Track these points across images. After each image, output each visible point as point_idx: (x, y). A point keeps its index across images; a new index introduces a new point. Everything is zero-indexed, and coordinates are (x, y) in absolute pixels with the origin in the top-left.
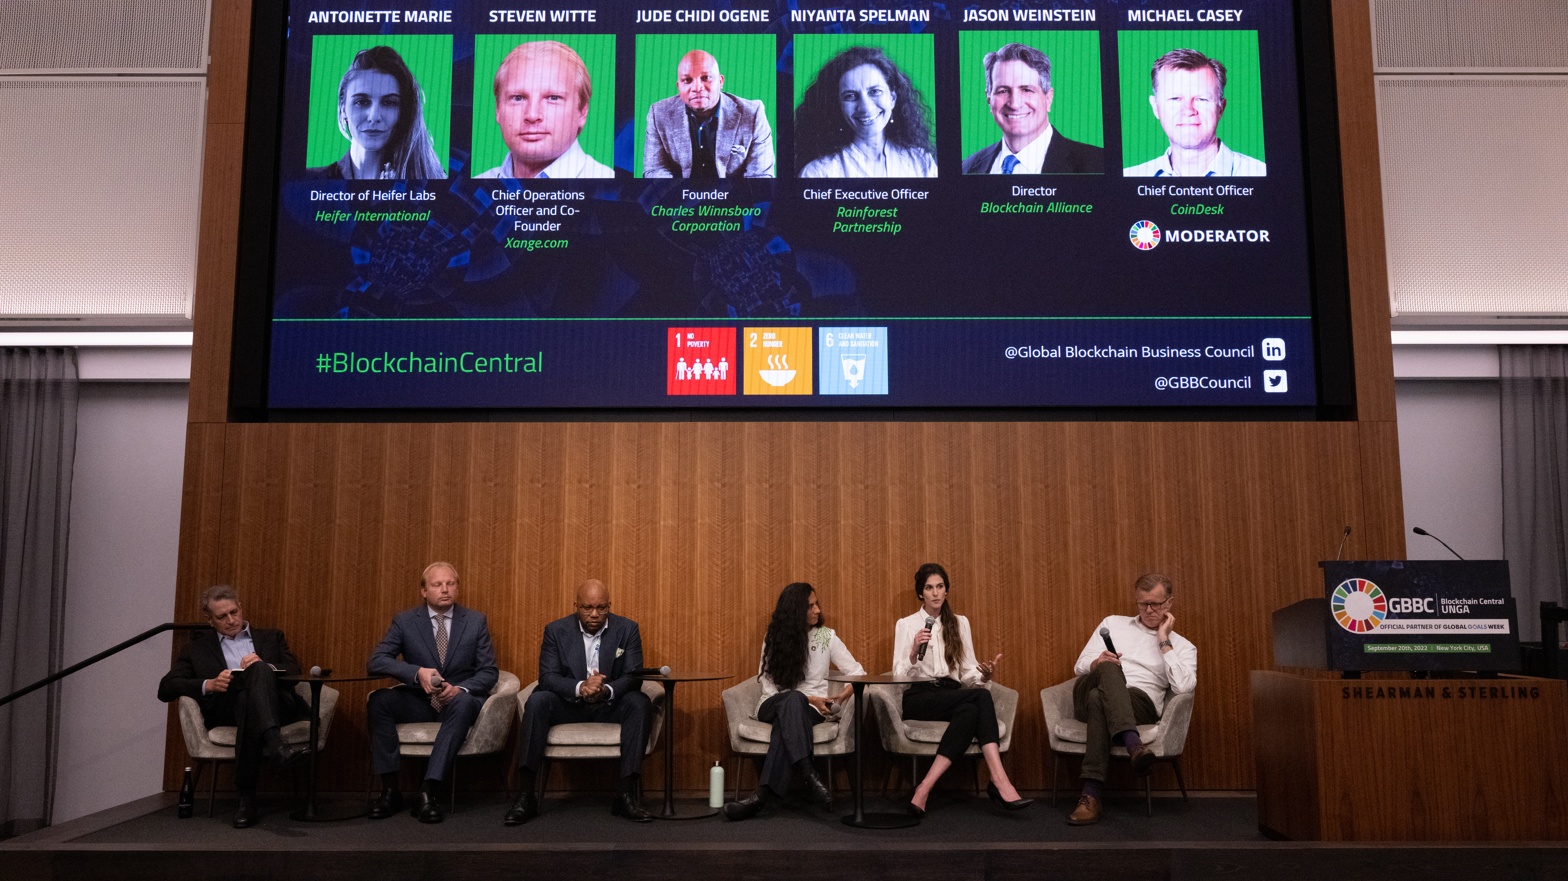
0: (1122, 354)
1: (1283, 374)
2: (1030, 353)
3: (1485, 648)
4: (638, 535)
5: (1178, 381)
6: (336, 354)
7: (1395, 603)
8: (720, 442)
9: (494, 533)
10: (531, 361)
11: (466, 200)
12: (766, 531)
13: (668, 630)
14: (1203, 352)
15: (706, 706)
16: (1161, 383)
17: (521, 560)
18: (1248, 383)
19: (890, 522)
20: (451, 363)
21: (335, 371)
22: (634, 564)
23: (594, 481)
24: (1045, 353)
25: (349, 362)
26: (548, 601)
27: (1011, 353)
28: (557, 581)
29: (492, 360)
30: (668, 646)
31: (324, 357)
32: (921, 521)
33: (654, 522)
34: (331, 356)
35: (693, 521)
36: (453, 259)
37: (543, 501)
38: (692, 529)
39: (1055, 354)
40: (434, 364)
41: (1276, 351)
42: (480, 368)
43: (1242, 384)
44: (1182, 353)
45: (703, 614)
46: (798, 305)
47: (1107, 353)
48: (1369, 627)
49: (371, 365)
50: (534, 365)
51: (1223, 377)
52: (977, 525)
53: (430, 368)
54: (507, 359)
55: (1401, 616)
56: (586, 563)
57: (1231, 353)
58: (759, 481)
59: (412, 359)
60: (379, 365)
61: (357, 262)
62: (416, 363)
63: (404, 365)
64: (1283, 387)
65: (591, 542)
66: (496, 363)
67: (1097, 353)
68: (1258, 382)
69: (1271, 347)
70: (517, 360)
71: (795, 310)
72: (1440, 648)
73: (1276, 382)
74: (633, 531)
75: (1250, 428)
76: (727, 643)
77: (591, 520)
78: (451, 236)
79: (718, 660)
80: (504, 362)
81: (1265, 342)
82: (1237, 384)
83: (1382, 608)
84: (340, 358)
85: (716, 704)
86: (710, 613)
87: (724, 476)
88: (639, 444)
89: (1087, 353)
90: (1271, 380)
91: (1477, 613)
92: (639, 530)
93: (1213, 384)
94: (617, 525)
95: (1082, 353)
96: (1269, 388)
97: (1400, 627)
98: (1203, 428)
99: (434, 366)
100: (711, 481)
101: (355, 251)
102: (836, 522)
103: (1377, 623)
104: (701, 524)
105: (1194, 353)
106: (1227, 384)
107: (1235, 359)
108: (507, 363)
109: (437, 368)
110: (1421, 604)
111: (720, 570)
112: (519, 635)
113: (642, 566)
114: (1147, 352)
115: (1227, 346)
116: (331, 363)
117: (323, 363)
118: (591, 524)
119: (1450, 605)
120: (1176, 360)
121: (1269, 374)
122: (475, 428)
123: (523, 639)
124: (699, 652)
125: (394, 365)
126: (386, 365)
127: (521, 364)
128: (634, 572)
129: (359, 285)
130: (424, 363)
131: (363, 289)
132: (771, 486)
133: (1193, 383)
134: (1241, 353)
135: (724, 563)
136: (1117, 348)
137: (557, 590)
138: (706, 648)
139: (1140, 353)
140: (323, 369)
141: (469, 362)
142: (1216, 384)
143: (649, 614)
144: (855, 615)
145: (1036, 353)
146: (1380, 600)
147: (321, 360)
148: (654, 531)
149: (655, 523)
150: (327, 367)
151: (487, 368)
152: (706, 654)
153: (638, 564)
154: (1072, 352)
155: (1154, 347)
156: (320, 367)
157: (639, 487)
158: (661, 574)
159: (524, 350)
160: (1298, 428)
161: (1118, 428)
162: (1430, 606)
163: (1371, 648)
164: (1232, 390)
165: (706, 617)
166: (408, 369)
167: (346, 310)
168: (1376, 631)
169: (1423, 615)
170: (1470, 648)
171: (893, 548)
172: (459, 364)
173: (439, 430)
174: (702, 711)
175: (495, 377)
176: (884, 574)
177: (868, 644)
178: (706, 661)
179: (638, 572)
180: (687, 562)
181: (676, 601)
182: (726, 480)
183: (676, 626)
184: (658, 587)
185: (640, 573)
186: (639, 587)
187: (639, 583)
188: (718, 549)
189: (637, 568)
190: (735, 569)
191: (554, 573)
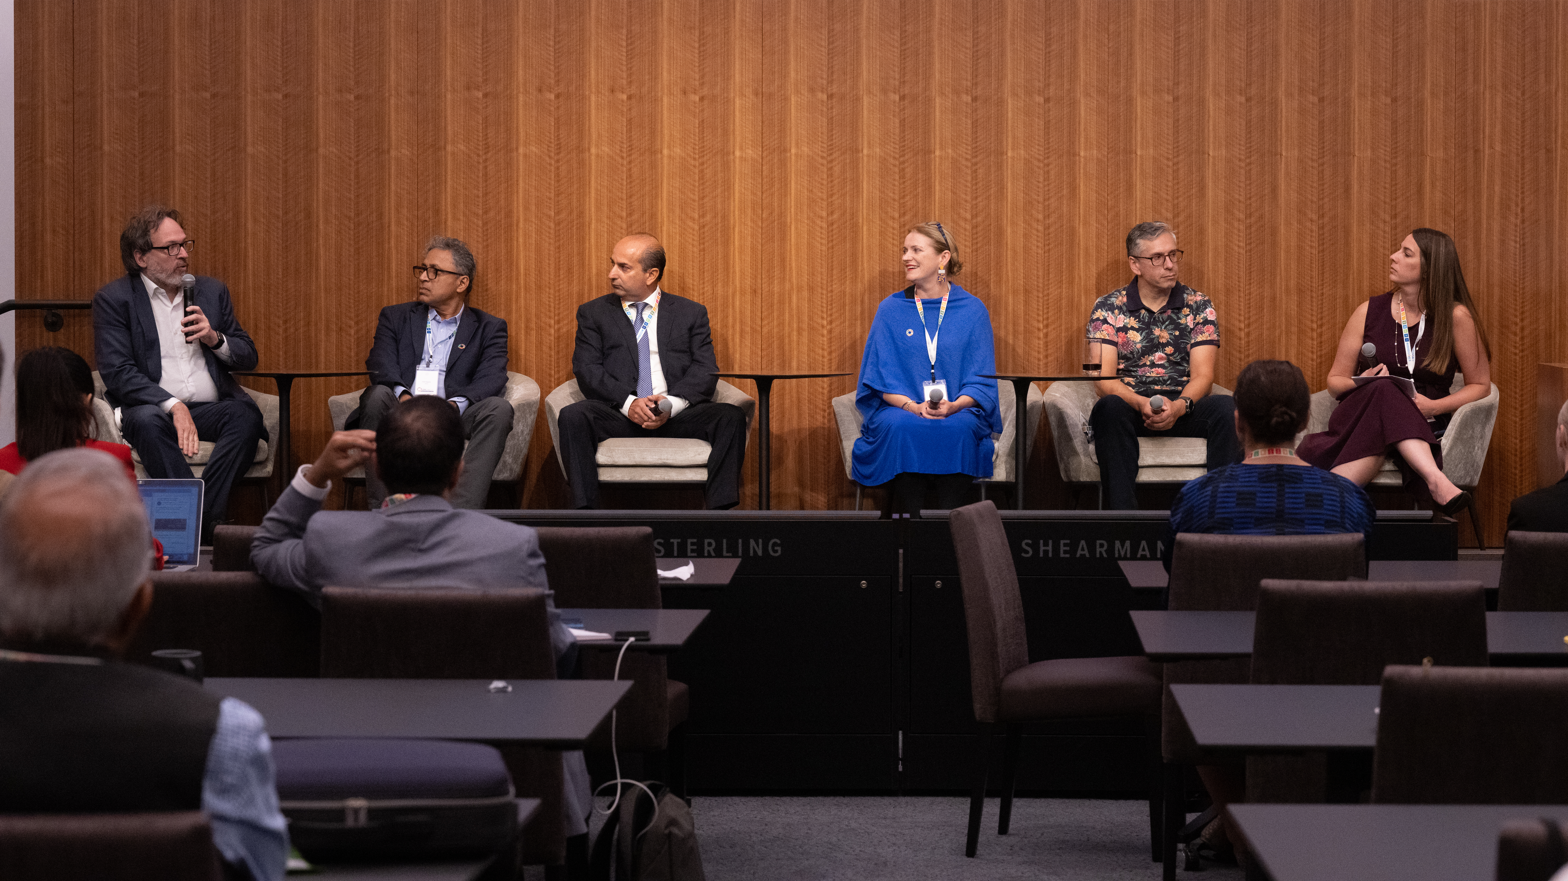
4: (702, 171)
8: (825, 31)
9: (486, 167)
12: (895, 166)
13: (748, 313)
15: (806, 424)
17: (526, 209)
19: (1082, 154)
22: (696, 216)
23: (634, 90)
26: (570, 271)
28: (582, 240)
30: (748, 337)
32: (1129, 151)
33: (725, 153)
35: (783, 150)
37: (557, 120)
38: (783, 163)
45: (800, 289)
52: (1214, 157)
56: (624, 214)
58: (884, 91)
65: (631, 182)
74: (694, 166)
76: (836, 332)
77: (631, 148)
79: (823, 357)
85: (820, 420)
86: (811, 289)
87: (830, 82)
88: (702, 33)
92: (702, 164)
94: (670, 157)
100: (812, 90)
102: (1000, 153)
104: (796, 155)
111: (825, 225)
112: (528, 320)
113: (708, 217)
118: (630, 155)
123: (533, 326)
124: (794, 345)
128: (696, 227)
132: (902, 98)
135: (832, 213)
138: (805, 340)
143: (720, 290)
144: (1027, 292)
148: (726, 166)
149: (728, 154)
152: (805, 349)
153: (703, 216)
157: (702, 99)
158: (737, 229)
165: (805, 294)
171: (1087, 192)
174: (799, 431)
176: (1072, 232)
177: (1046, 335)
178: (805, 358)
180: (776, 212)
181: (759, 271)
182: (835, 89)
183: (759, 308)
184: (732, 249)
185: (706, 229)
186: (704, 250)
187: (704, 244)
188: (822, 193)
189: (701, 221)
190: (848, 223)
191: (577, 229)
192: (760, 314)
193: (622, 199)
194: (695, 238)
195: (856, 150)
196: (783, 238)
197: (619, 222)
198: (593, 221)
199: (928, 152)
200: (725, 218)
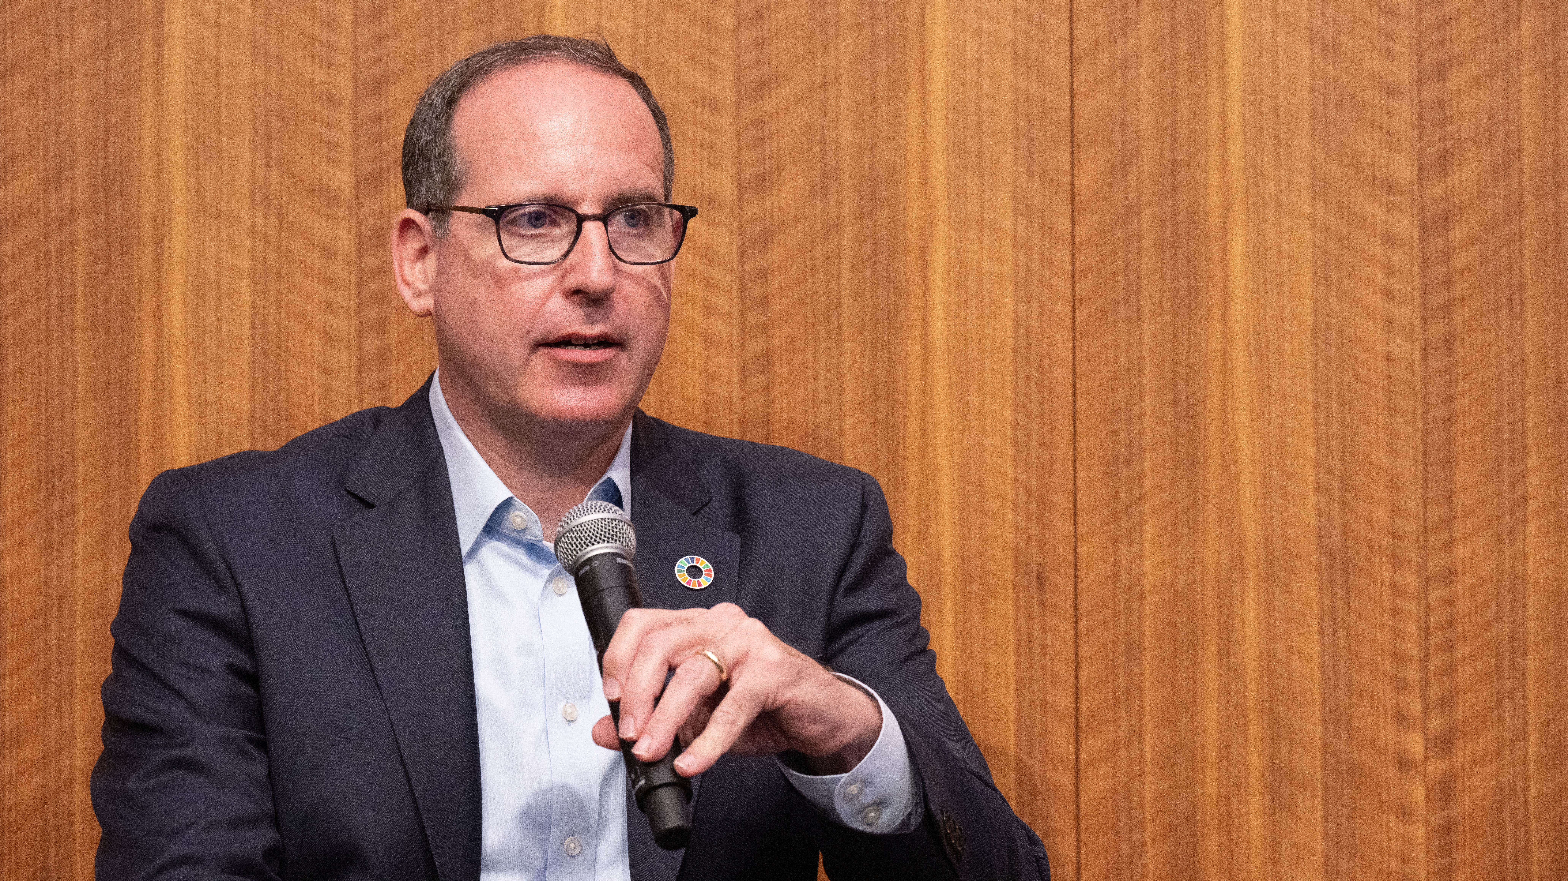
45: (1278, 566)
76: (1475, 792)
86: (1340, 565)
111: (1406, 226)
135: (1444, 161)
158: (939, 254)
165: (1309, 590)
180: (1147, 163)
181: (1063, 470)
183: (1064, 672)
184: (915, 361)
185: (776, 253)
186: (766, 363)
187: (765, 329)
188: (1390, 55)
189: (752, 210)
190: (1530, 215)
191: (94, 256)
192: (1064, 700)
193: (331, 100)
194: (721, 301)
197: (315, 223)
198: (179, 219)
200: (876, 192)
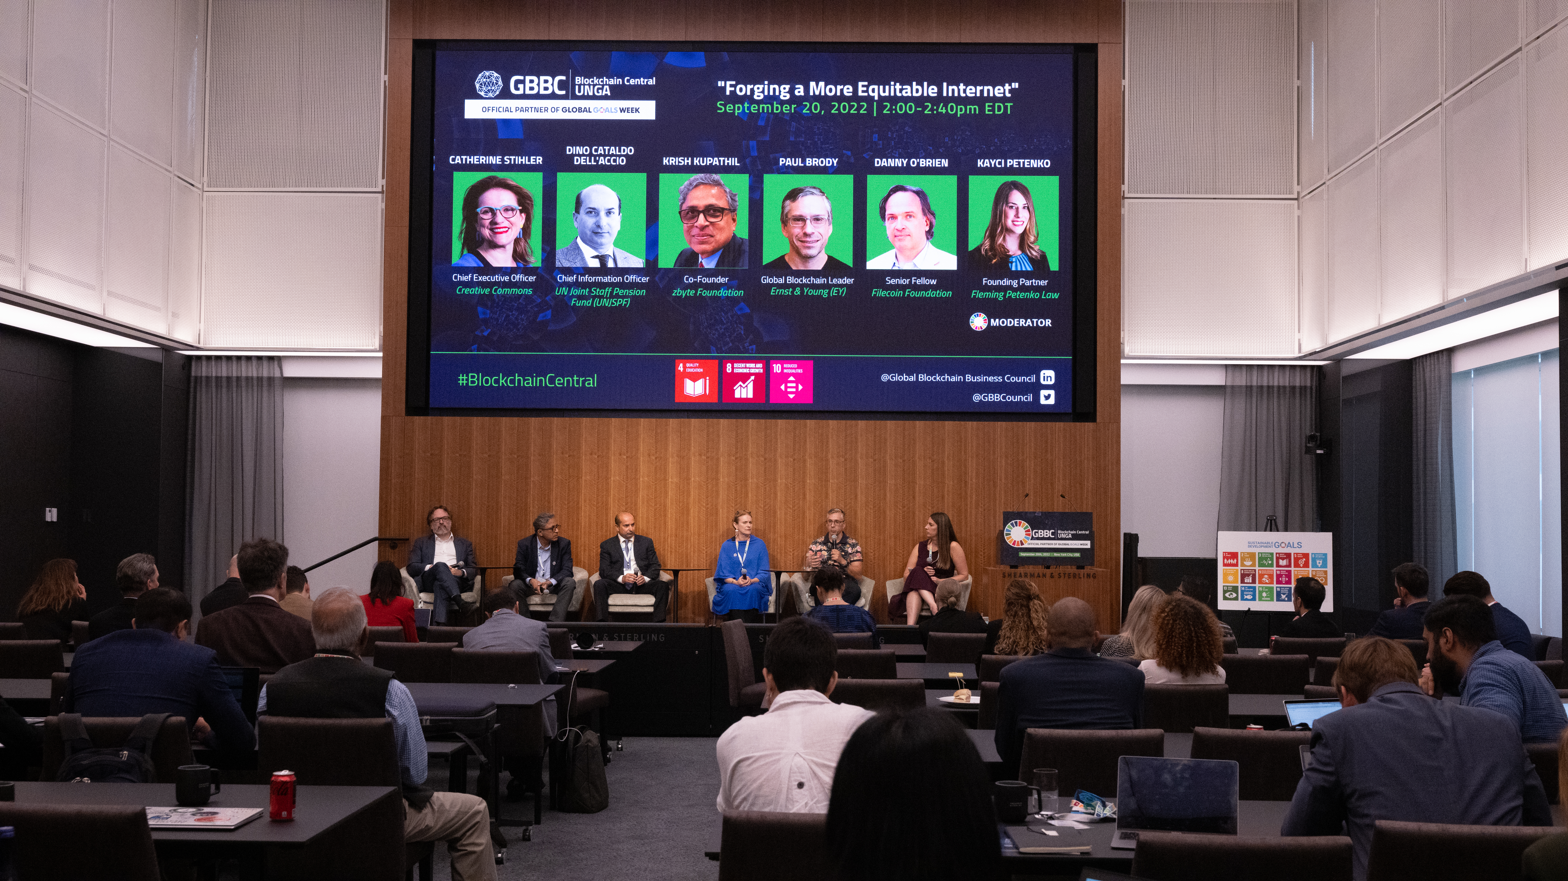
0: (954, 379)
1: (1052, 393)
2: (897, 378)
3: (1078, 555)
4: (656, 487)
5: (988, 396)
6: (470, 374)
7: (1035, 532)
8: (705, 431)
9: (569, 485)
10: (590, 380)
11: (548, 277)
12: (733, 486)
13: (674, 544)
14: (1003, 379)
15: (696, 589)
16: (977, 398)
17: (585, 502)
18: (1030, 398)
19: (808, 482)
20: (541, 381)
21: (470, 385)
22: (653, 505)
23: (629, 454)
24: (906, 378)
25: (478, 379)
26: (602, 526)
27: (885, 378)
29: (566, 379)
30: (673, 554)
31: (463, 376)
32: (827, 481)
33: (665, 480)
34: (467, 376)
35: (688, 479)
36: (541, 315)
37: (598, 466)
38: (688, 484)
39: (912, 379)
40: (530, 381)
41: (1049, 378)
42: (559, 384)
43: (1027, 398)
44: (990, 379)
45: (694, 535)
46: (754, 346)
47: (944, 379)
48: (1022, 544)
49: (492, 381)
50: (592, 382)
51: (1015, 394)
52: (861, 484)
53: (528, 383)
54: (575, 378)
55: (1038, 539)
57: (1021, 379)
58: (729, 456)
59: (517, 378)
60: (497, 381)
61: (481, 317)
62: (519, 380)
63: (512, 381)
64: (1052, 401)
65: (627, 491)
66: (568, 381)
67: (938, 378)
68: (1037, 397)
69: (1046, 375)
70: (581, 379)
71: (752, 350)
72: (1056, 555)
73: (1047, 397)
74: (653, 485)
75: (1030, 427)
76: (709, 552)
77: (627, 478)
78: (539, 301)
79: (702, 562)
80: (573, 380)
81: (1042, 372)
82: (1023, 399)
83: (1029, 535)
84: (473, 377)
85: (702, 588)
86: (699, 535)
87: (708, 452)
89: (932, 379)
90: (1045, 396)
91: (1075, 537)
92: (656, 484)
93: (1009, 398)
94: (643, 482)
95: (929, 379)
96: (1043, 401)
97: (1037, 544)
98: (1001, 426)
99: (530, 382)
100: (700, 455)
101: (480, 309)
102: (775, 480)
103: (1026, 542)
104: (694, 481)
105: (998, 379)
106: (1018, 398)
107: (1024, 383)
108: (575, 381)
109: (532, 383)
110: (1048, 533)
111: (705, 509)
112: (585, 546)
113: (658, 506)
114: (969, 378)
115: (1018, 375)
116: (467, 380)
117: (462, 380)
118: (627, 481)
119: (1062, 534)
120: (986, 383)
121: (1043, 393)
122: (556, 421)
123: (587, 548)
125: (506, 381)
126: (501, 381)
127: (584, 382)
129: (482, 331)
130: (524, 380)
131: (486, 334)
132: (736, 458)
133: (996, 397)
134: (1027, 379)
135: (708, 504)
136: (950, 375)
137: (607, 520)
138: (696, 555)
139: (964, 378)
140: (463, 384)
141: (552, 380)
142: (1010, 398)
143: (662, 535)
144: (784, 537)
145: (901, 378)
146: (1028, 531)
147: (461, 378)
148: (665, 485)
150: (465, 382)
151: (563, 384)
154: (923, 378)
155: (974, 375)
156: (461, 382)
157: (656, 459)
158: (669, 511)
159: (585, 373)
160: (1059, 427)
161: (949, 425)
162: (1053, 534)
163: (1022, 554)
164: (1020, 403)
165: (697, 537)
166: (515, 384)
167: (475, 346)
168: (1026, 546)
169: (1049, 539)
170: (1070, 555)
171: (810, 497)
172: (546, 381)
173: (534, 422)
174: (694, 592)
175: (568, 390)
176: (804, 513)
178: (696, 563)
179: (655, 510)
180: (685, 504)
181: (678, 528)
182: (709, 454)
183: (678, 543)
184: (667, 517)
192: (678, 545)
193: (623, 499)
195: (717, 479)
196: (688, 514)
198: (612, 506)
199: (746, 480)
200: (665, 506)
